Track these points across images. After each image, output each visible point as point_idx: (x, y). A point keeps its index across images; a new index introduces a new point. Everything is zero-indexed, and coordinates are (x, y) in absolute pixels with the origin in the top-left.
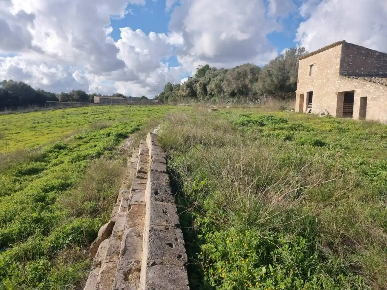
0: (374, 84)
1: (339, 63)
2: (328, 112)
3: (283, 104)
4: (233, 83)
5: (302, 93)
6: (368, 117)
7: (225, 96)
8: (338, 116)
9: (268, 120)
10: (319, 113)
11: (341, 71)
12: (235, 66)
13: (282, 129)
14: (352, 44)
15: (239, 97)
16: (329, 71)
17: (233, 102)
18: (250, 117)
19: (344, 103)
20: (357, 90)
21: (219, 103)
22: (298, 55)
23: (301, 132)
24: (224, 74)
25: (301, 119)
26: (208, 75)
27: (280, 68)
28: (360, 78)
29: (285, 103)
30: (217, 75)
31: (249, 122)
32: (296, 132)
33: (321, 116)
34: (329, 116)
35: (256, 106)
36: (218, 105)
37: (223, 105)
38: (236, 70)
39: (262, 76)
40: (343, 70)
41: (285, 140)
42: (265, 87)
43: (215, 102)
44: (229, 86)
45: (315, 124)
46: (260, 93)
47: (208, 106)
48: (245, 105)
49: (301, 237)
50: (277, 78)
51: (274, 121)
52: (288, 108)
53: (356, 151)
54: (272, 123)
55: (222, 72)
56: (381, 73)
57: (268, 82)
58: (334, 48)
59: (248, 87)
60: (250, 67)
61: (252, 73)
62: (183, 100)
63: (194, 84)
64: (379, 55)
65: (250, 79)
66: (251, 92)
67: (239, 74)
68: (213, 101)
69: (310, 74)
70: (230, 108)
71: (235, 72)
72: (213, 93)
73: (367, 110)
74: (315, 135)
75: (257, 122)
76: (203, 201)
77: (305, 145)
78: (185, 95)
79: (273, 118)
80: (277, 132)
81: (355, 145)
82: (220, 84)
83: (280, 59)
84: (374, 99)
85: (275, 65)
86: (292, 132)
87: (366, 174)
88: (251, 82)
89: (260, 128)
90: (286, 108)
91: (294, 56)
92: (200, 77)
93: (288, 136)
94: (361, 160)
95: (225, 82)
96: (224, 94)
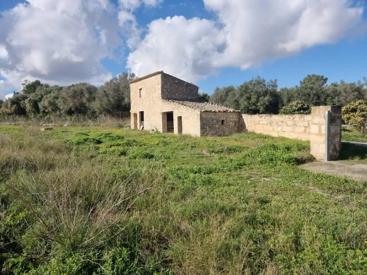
0: (185, 107)
1: (161, 88)
2: (156, 129)
3: (121, 122)
4: (69, 101)
5: (135, 112)
6: (184, 132)
7: (61, 114)
8: (164, 132)
9: (106, 137)
10: (150, 130)
11: (163, 96)
12: (71, 85)
13: (118, 145)
14: (168, 75)
15: (78, 116)
16: (154, 95)
17: (71, 120)
18: (88, 135)
19: (167, 121)
20: (175, 111)
21: (55, 121)
22: (130, 79)
23: (135, 147)
24: (59, 92)
25: (136, 136)
26: (39, 92)
27: (115, 89)
28: (176, 101)
29: (122, 121)
30: (50, 92)
31: (86, 140)
32: (130, 147)
33: (151, 132)
34: (157, 132)
35: (95, 124)
36: (53, 124)
37: (60, 123)
38: (72, 88)
39: (98, 95)
40: (164, 95)
41: (120, 155)
42: (103, 106)
43: (49, 121)
44: (65, 103)
45: (146, 139)
46: (99, 111)
47: (42, 125)
48: (85, 123)
49: (123, 248)
50: (114, 98)
51: (112, 138)
52: (125, 125)
53: (175, 160)
54: (110, 140)
55: (56, 89)
56: (189, 98)
57: (106, 102)
58: (155, 76)
59: (86, 105)
60: (87, 86)
61: (88, 92)
62: (8, 118)
63: (21, 101)
64: (187, 85)
65: (87, 97)
66: (89, 110)
67: (75, 92)
68: (47, 119)
69: (140, 97)
70: (68, 126)
71: (71, 90)
72: (46, 111)
73: (183, 126)
74: (146, 149)
75: (94, 140)
76: (21, 236)
77: (137, 159)
78: (10, 112)
79: (110, 135)
80: (113, 148)
81: (174, 155)
82: (54, 102)
83: (115, 81)
84: (186, 118)
85: (111, 86)
86: (126, 147)
87: (180, 178)
88: (89, 100)
89: (97, 146)
90: (123, 125)
91: (126, 79)
92: (30, 93)
93: (122, 151)
94: (177, 167)
95: (60, 99)
96: (60, 112)
